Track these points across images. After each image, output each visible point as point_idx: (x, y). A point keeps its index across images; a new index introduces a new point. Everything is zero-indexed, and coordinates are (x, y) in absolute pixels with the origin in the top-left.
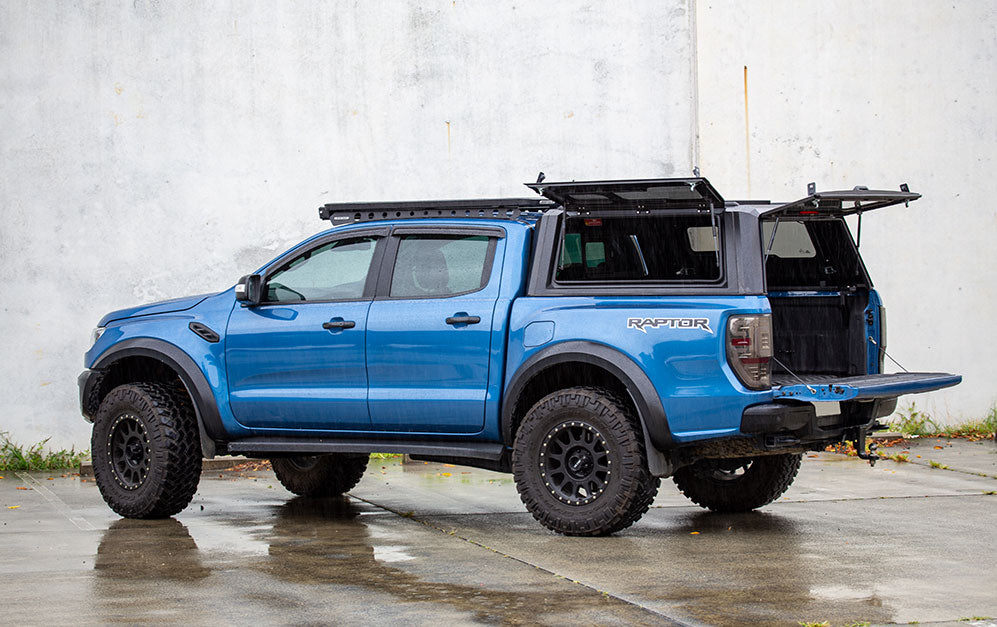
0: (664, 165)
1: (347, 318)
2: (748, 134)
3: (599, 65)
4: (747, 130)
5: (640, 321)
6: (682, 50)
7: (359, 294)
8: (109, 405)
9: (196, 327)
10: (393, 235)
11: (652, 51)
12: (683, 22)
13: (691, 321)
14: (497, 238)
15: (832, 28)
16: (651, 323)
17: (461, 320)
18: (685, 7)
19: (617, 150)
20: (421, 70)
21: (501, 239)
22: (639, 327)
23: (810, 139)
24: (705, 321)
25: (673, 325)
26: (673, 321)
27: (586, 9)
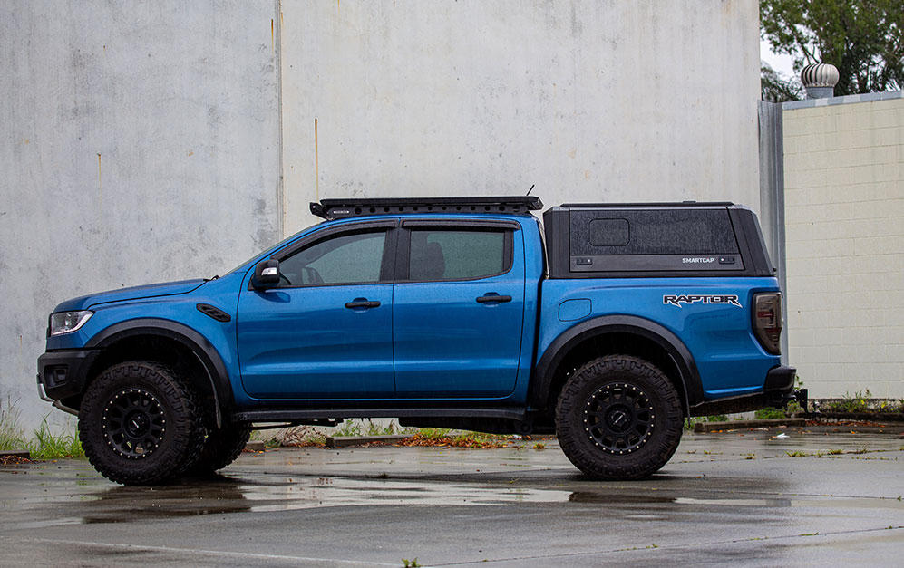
0: (258, 201)
1: (371, 298)
2: (317, 178)
3: (212, 111)
4: (317, 174)
5: (675, 298)
6: (271, 102)
7: (377, 279)
8: (108, 381)
9: (204, 308)
10: (403, 227)
11: (251, 101)
12: (272, 77)
13: (722, 298)
14: (512, 230)
15: (376, 91)
16: (685, 299)
17: (492, 298)
18: (274, 64)
19: (225, 187)
20: (79, 105)
21: (516, 230)
22: (675, 303)
23: (361, 184)
24: (735, 298)
25: (705, 301)
26: (705, 298)
27: (203, 61)
